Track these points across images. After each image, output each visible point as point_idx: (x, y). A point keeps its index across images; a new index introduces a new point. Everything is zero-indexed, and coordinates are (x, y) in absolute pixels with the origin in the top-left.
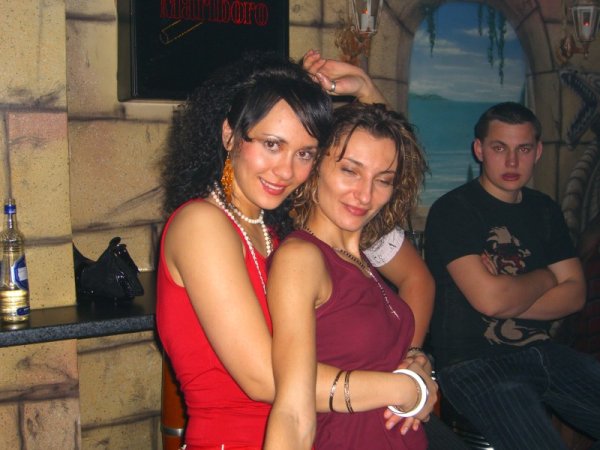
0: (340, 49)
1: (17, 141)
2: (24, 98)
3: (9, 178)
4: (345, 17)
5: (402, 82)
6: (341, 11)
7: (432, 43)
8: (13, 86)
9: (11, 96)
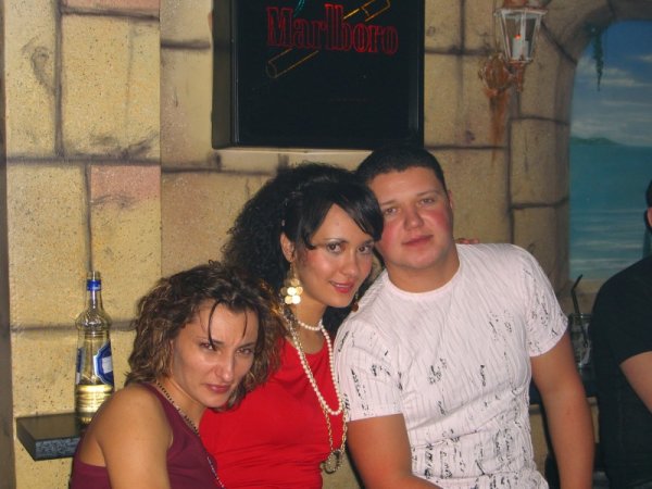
0: (484, 82)
1: (101, 200)
2: (110, 148)
3: (90, 246)
4: (491, 41)
5: (561, 122)
6: (485, 34)
7: (600, 72)
8: (97, 133)
9: (93, 144)
